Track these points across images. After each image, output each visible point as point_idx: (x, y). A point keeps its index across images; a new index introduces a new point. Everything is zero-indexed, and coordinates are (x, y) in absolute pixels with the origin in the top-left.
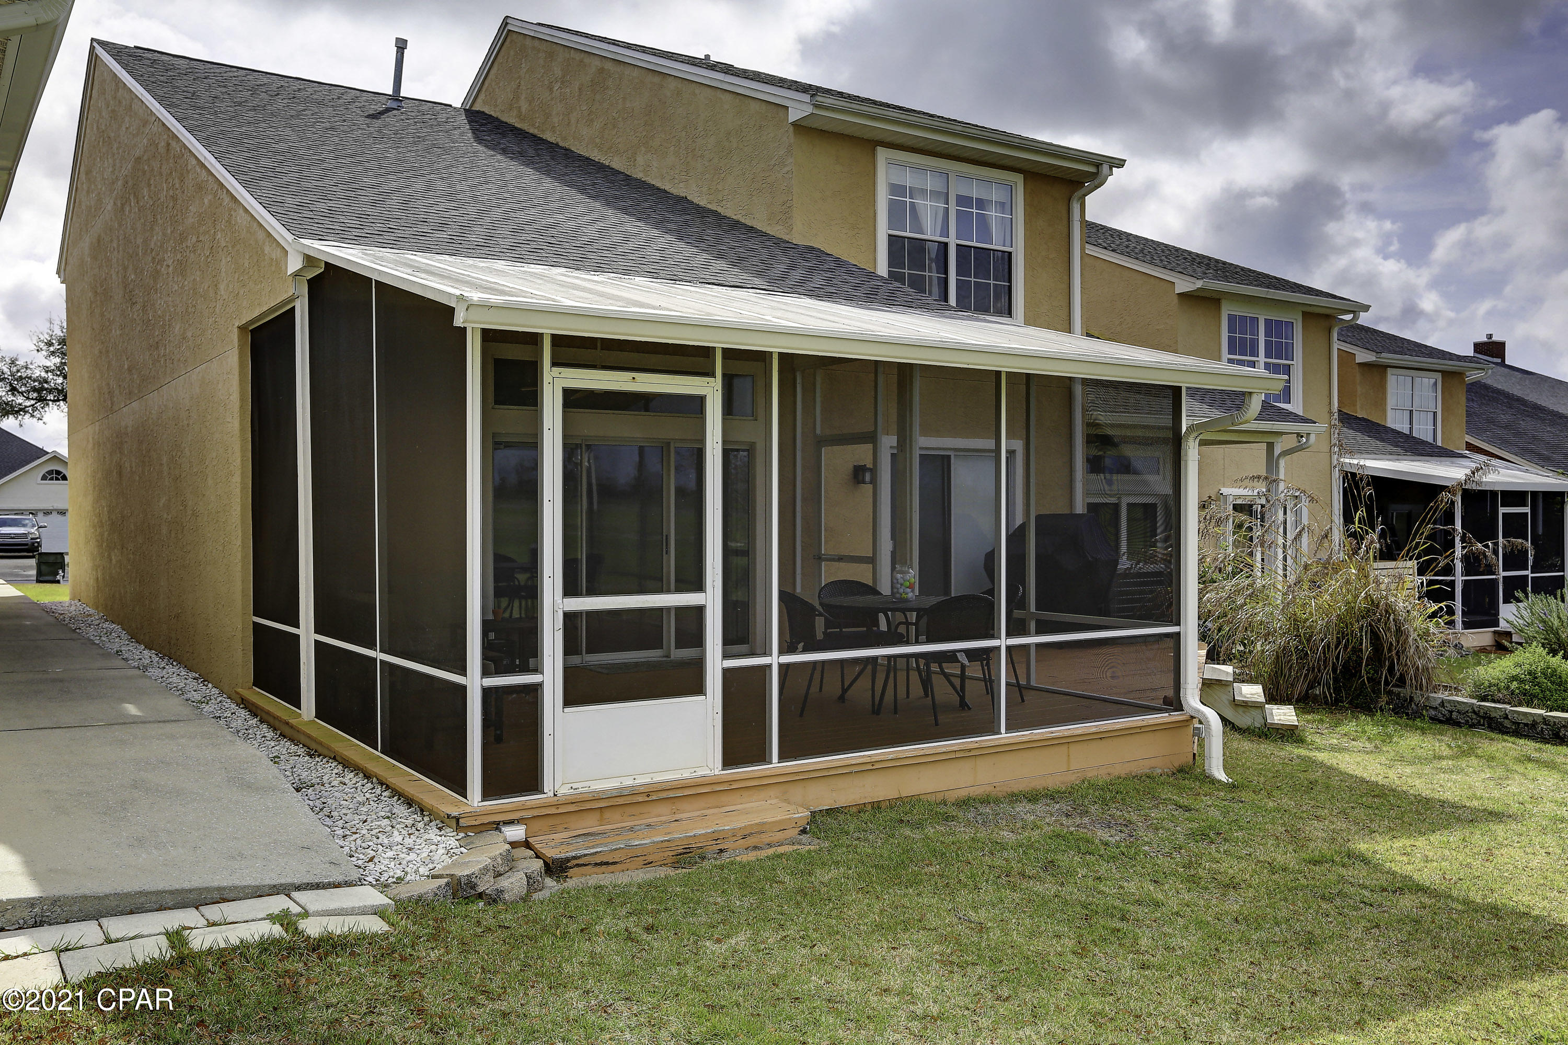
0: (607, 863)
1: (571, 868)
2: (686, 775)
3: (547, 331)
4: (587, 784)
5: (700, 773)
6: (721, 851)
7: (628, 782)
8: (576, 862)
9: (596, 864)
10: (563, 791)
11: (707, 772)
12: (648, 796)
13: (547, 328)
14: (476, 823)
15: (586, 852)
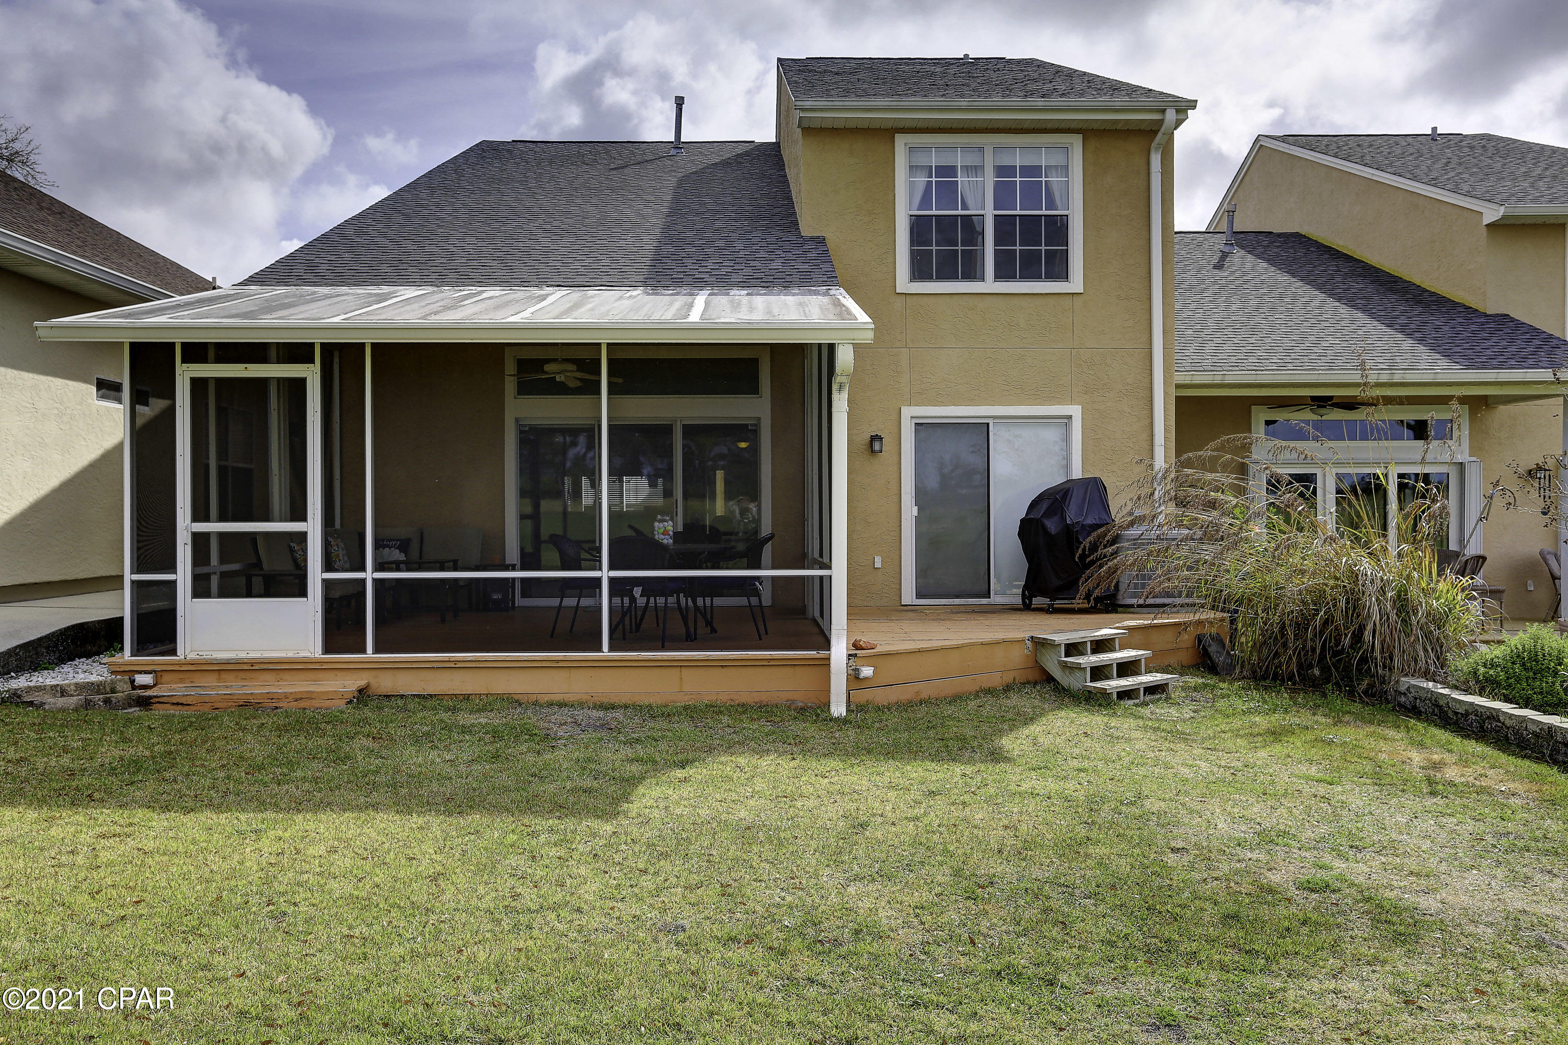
0: (182, 704)
1: (154, 703)
2: (290, 655)
3: (178, 341)
4: (210, 653)
5: (302, 654)
6: (276, 708)
7: (242, 655)
8: (157, 700)
9: (173, 704)
10: (192, 656)
11: (309, 655)
12: (252, 666)
13: (178, 339)
14: (120, 670)
15: (165, 694)
